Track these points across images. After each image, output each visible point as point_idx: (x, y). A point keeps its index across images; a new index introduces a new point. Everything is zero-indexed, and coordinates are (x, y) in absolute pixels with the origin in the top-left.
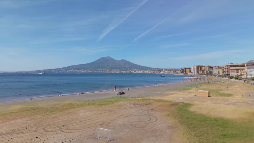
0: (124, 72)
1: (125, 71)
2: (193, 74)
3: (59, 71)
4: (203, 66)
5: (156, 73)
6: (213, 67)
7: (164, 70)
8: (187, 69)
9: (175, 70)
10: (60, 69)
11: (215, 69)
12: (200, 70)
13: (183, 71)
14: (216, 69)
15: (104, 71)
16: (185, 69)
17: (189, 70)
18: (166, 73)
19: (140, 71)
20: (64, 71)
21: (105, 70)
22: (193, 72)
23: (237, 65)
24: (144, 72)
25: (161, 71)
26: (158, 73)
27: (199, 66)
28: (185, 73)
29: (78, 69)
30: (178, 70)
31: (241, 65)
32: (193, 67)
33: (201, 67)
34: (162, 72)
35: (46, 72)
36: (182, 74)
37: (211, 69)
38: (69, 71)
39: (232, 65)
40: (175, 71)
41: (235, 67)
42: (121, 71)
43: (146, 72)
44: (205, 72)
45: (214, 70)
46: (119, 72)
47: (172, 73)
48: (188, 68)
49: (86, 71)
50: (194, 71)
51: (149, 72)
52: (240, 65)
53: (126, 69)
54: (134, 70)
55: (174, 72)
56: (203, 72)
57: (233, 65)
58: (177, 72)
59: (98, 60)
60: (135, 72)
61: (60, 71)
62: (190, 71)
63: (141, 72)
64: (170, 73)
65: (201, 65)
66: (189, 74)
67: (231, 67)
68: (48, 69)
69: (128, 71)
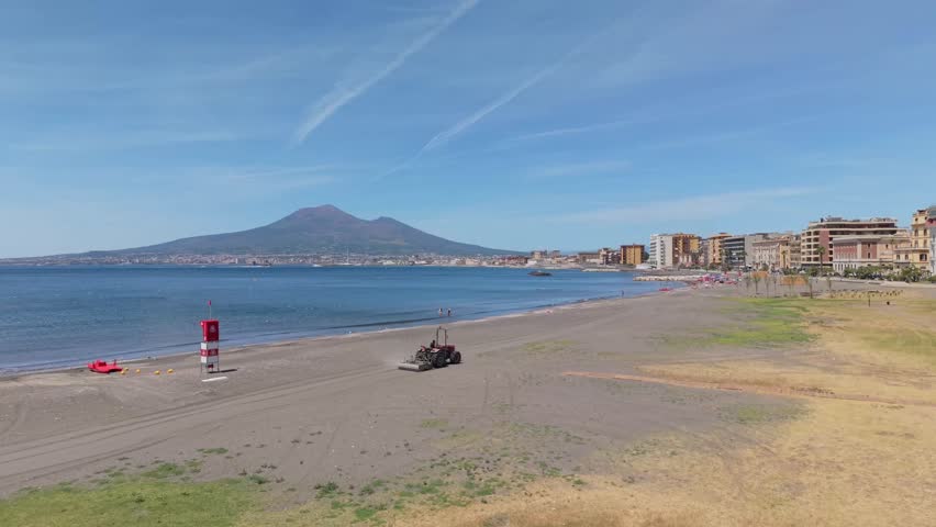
0: (389, 263)
1: (391, 259)
2: (659, 267)
3: (131, 259)
4: (693, 238)
5: (510, 265)
6: (743, 239)
7: (537, 256)
8: (630, 247)
9: (584, 256)
10: (138, 252)
11: (754, 245)
12: (681, 251)
13: (613, 257)
14: (761, 244)
15: (310, 261)
16: (624, 247)
17: (638, 250)
18: (550, 264)
19: (449, 260)
20: (154, 259)
21: (314, 257)
22: (658, 258)
23: (858, 227)
24: (464, 262)
25: (527, 259)
26: (518, 266)
27: (679, 238)
28: (625, 263)
29: (210, 252)
30: (595, 255)
31: (874, 226)
32: (658, 241)
33: (687, 240)
34: (531, 263)
35: (79, 263)
36: (613, 268)
37: (733, 249)
38: (173, 258)
39: (838, 227)
40: (584, 259)
41: (848, 233)
42: (375, 260)
43: (470, 263)
44: (706, 257)
45: (748, 248)
46: (367, 263)
47: (573, 265)
48: (636, 247)
49: (242, 261)
50: (662, 256)
51: (485, 264)
52: (869, 226)
53: (395, 251)
54: (425, 255)
55: (577, 261)
56: (695, 257)
57: (841, 226)
58: (592, 261)
59: (288, 219)
60: (429, 263)
61: (137, 261)
62: (645, 257)
63: (453, 263)
64: (564, 267)
65: (687, 232)
66: (640, 267)
67: (831, 233)
68: (87, 251)
69: (406, 259)
